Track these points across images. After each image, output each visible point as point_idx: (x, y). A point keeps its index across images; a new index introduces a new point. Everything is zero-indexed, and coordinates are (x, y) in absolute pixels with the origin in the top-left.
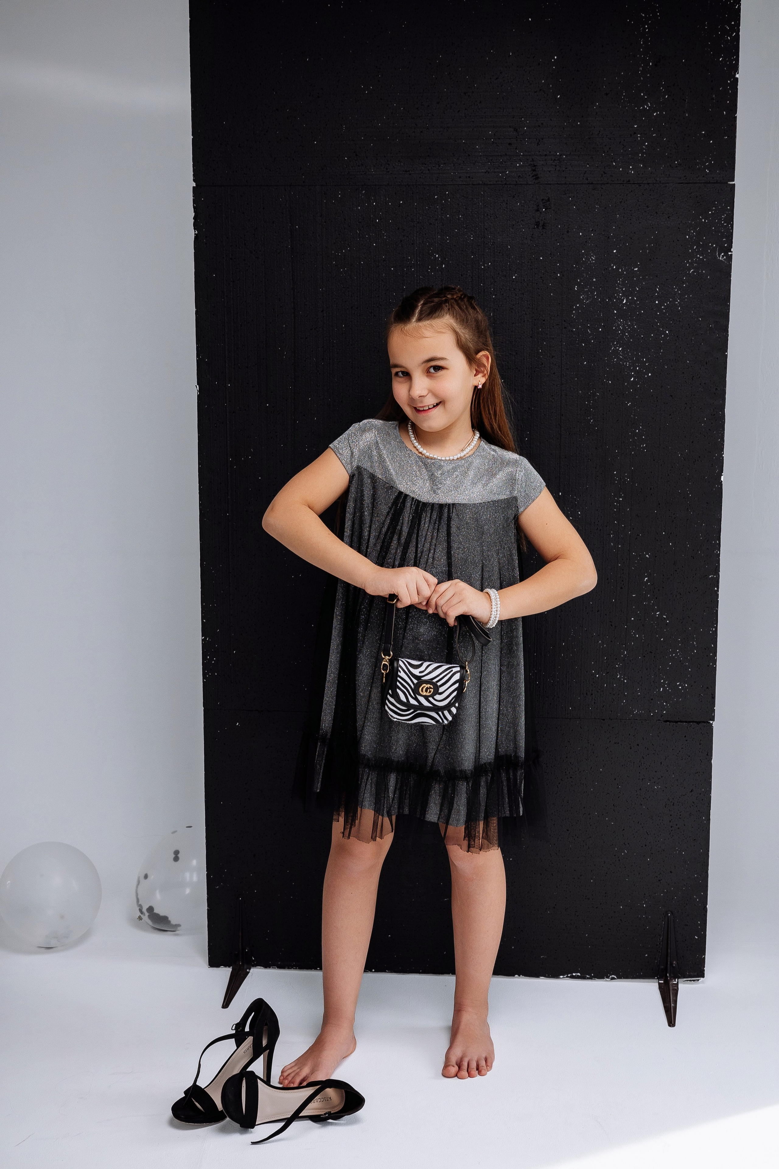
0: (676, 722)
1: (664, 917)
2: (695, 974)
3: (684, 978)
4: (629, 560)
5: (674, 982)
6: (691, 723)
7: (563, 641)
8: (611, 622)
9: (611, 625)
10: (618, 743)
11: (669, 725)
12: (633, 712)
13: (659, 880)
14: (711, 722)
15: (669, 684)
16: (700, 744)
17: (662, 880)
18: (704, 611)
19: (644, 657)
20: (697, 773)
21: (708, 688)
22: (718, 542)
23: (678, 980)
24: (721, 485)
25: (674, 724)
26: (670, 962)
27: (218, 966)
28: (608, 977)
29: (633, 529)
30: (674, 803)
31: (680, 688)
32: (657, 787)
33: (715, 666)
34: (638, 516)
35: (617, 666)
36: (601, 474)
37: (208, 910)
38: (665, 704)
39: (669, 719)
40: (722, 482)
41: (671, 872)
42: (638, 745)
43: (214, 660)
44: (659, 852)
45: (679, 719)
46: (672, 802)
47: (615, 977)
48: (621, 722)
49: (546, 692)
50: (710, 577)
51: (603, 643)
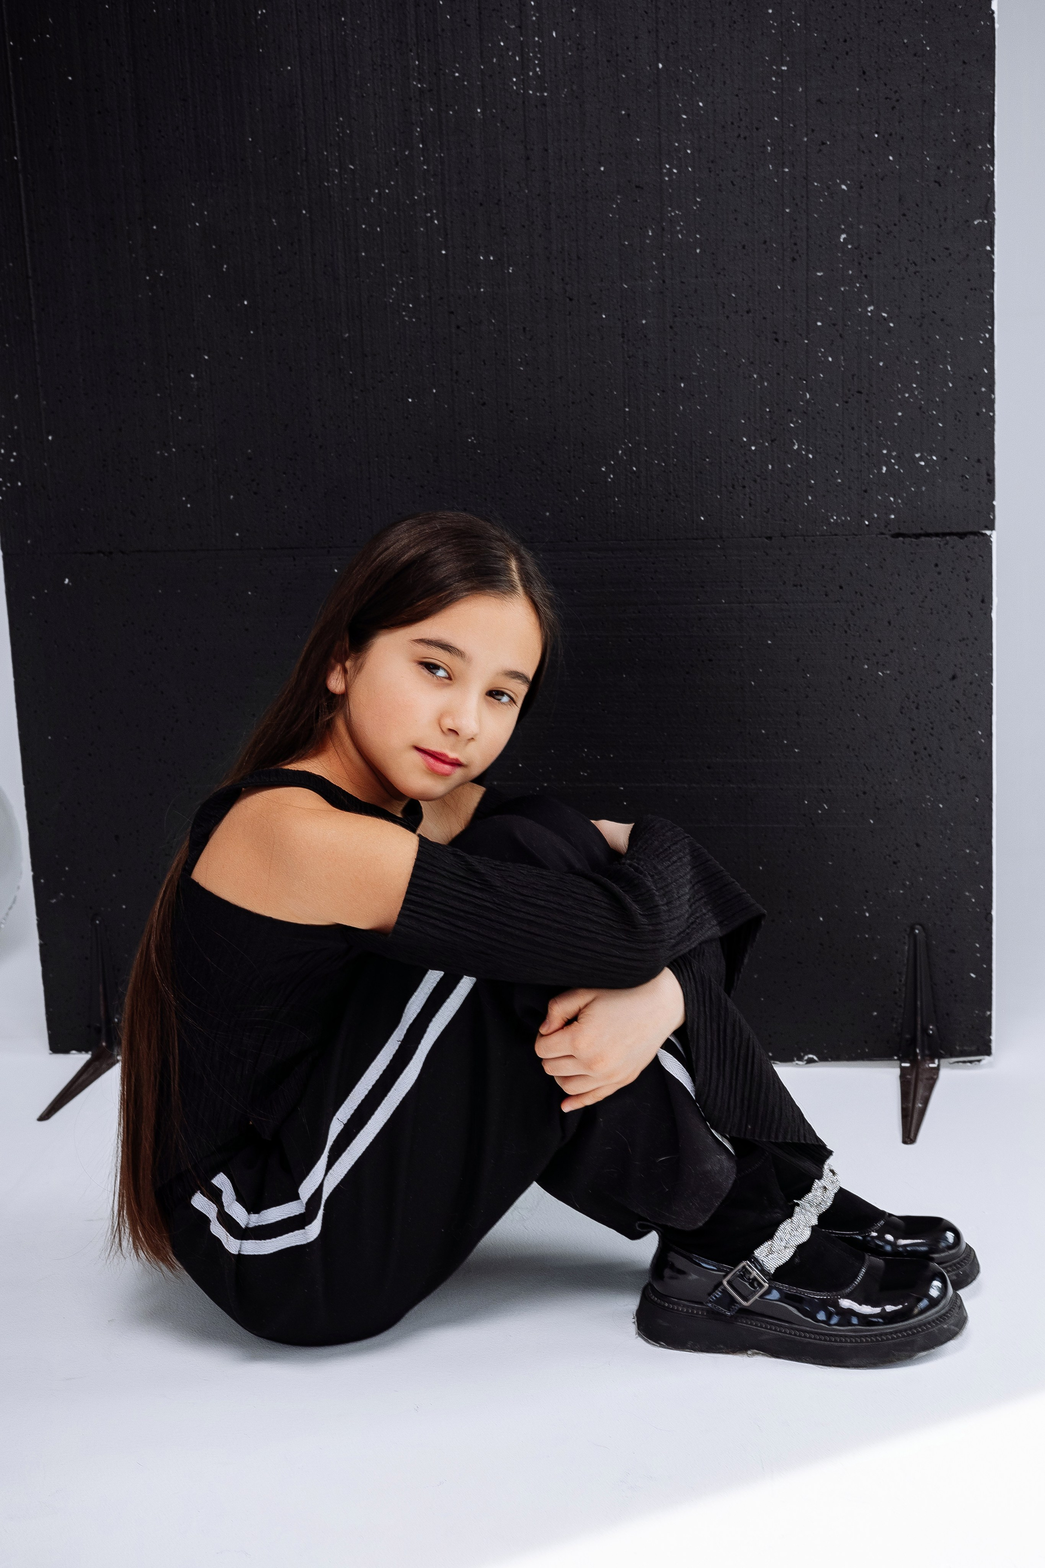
0: (917, 536)
1: (907, 936)
2: (974, 1048)
3: (952, 1055)
4: (808, 198)
5: (931, 1065)
6: (948, 538)
7: (681, 378)
8: (775, 333)
9: (777, 340)
10: (801, 586)
11: (903, 543)
12: (828, 520)
13: (895, 863)
14: (988, 532)
15: (898, 458)
16: (967, 580)
17: (899, 861)
18: (966, 297)
19: (847, 402)
20: (964, 639)
21: (979, 461)
22: (989, 146)
23: (939, 1062)
24: (993, 19)
25: (912, 541)
26: (922, 1025)
27: (66, 1051)
28: (800, 1059)
29: (813, 131)
30: (918, 704)
31: (923, 463)
32: (883, 673)
33: (991, 414)
34: (822, 103)
35: (792, 425)
36: (742, 16)
37: (41, 946)
38: (892, 499)
39: (901, 531)
40: (993, 12)
41: (918, 845)
42: (841, 587)
43: (14, 457)
44: (891, 805)
45: (922, 529)
46: (913, 702)
47: (815, 1058)
48: (805, 540)
49: (651, 486)
50: (976, 223)
51: (761, 378)
